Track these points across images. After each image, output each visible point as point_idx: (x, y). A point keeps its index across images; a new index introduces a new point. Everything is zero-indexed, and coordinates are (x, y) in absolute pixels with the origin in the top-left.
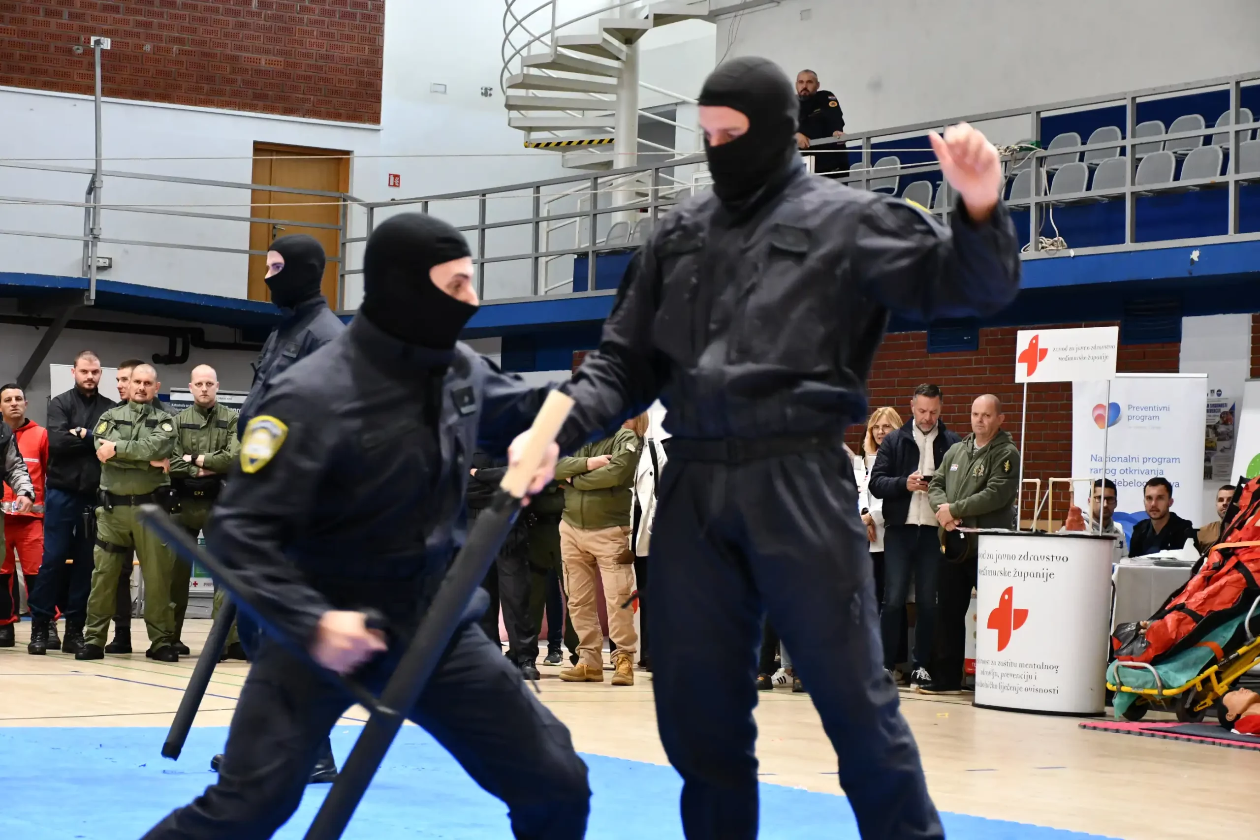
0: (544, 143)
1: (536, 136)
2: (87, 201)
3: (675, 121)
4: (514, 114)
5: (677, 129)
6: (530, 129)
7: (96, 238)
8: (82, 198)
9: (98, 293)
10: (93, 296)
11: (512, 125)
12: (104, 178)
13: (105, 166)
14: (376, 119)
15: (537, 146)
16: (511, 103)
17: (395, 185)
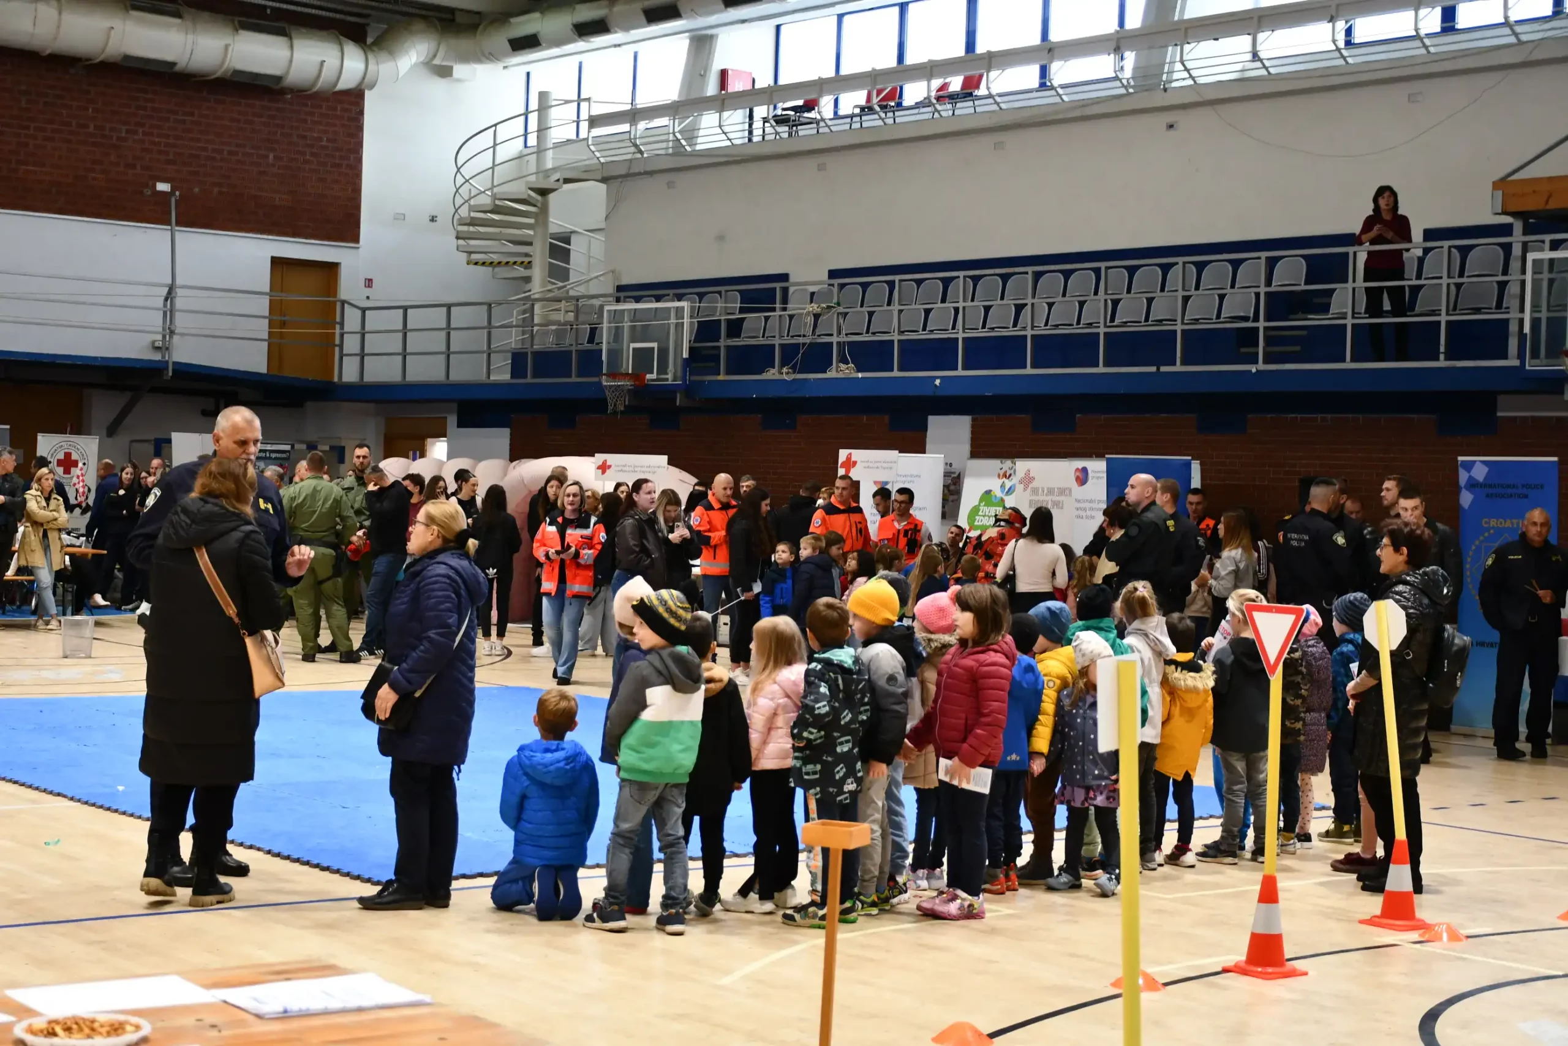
0: (481, 262)
1: (474, 257)
2: (165, 305)
3: (569, 244)
4: (461, 242)
5: (571, 251)
6: (470, 253)
7: (172, 333)
8: (160, 302)
9: (174, 370)
10: (170, 374)
11: (460, 249)
12: (178, 290)
13: (179, 281)
14: (355, 238)
15: (476, 264)
16: (460, 235)
17: (369, 286)
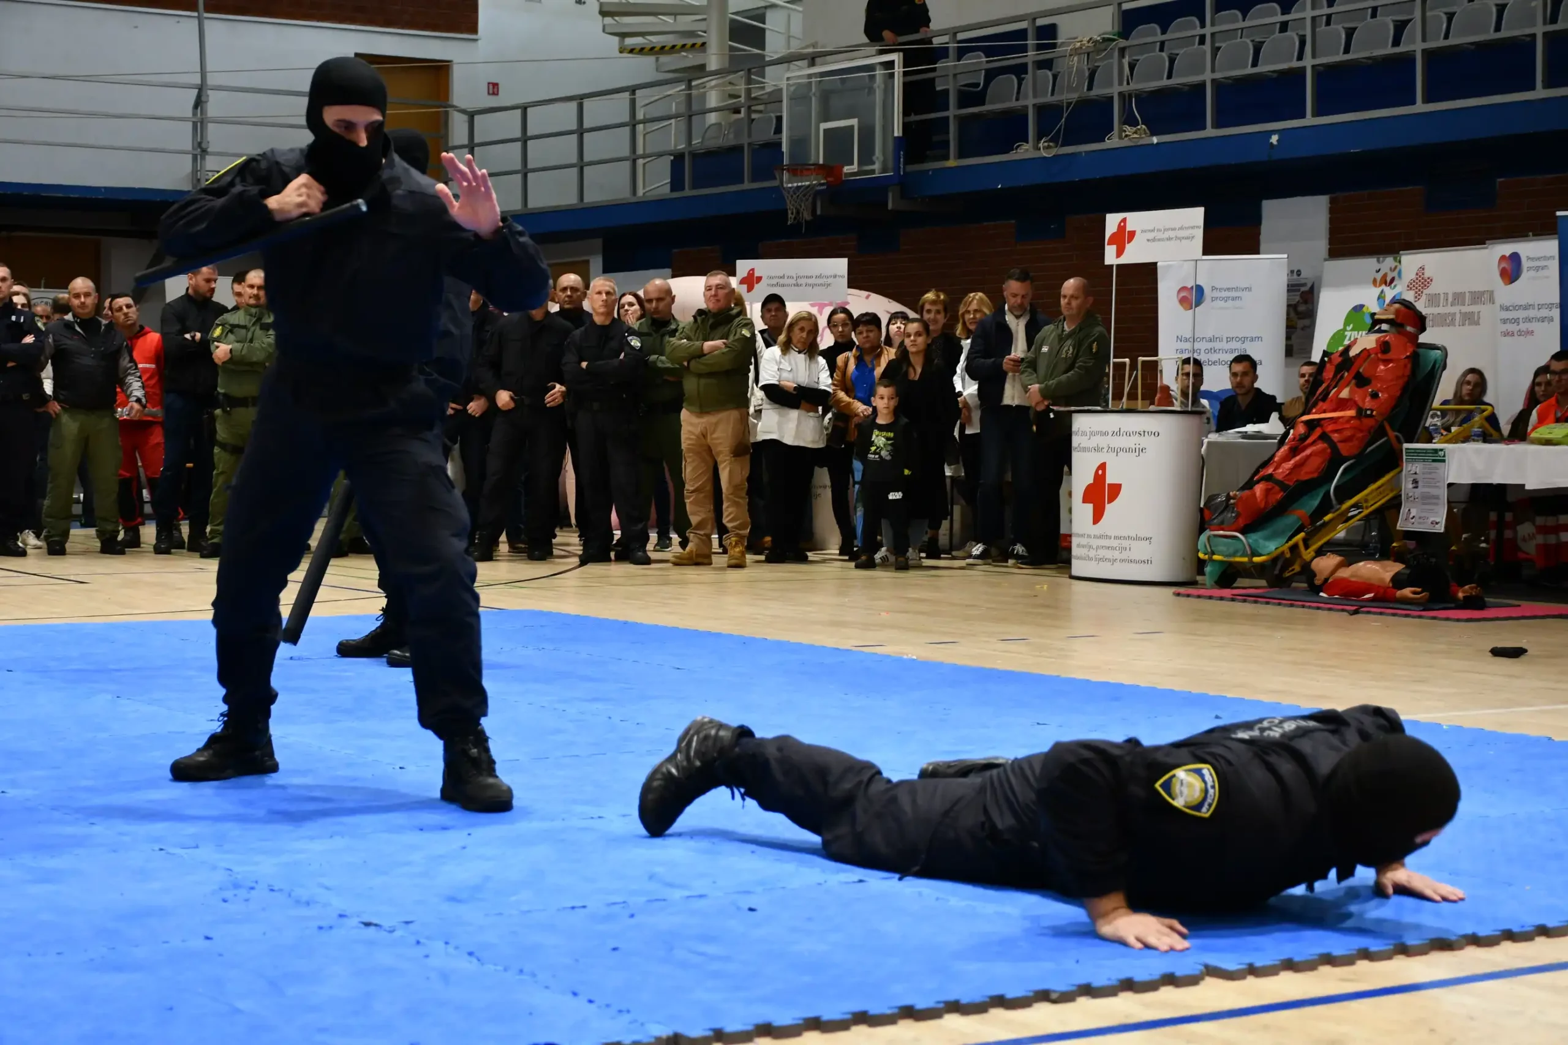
0: (638, 48)
1: (630, 41)
2: (195, 114)
3: (764, 23)
4: (608, 20)
5: (768, 33)
6: (623, 35)
7: (204, 152)
8: (189, 113)
11: (607, 30)
12: (210, 92)
13: (211, 80)
14: (473, 28)
15: (632, 51)
16: (605, 9)
17: (494, 94)
